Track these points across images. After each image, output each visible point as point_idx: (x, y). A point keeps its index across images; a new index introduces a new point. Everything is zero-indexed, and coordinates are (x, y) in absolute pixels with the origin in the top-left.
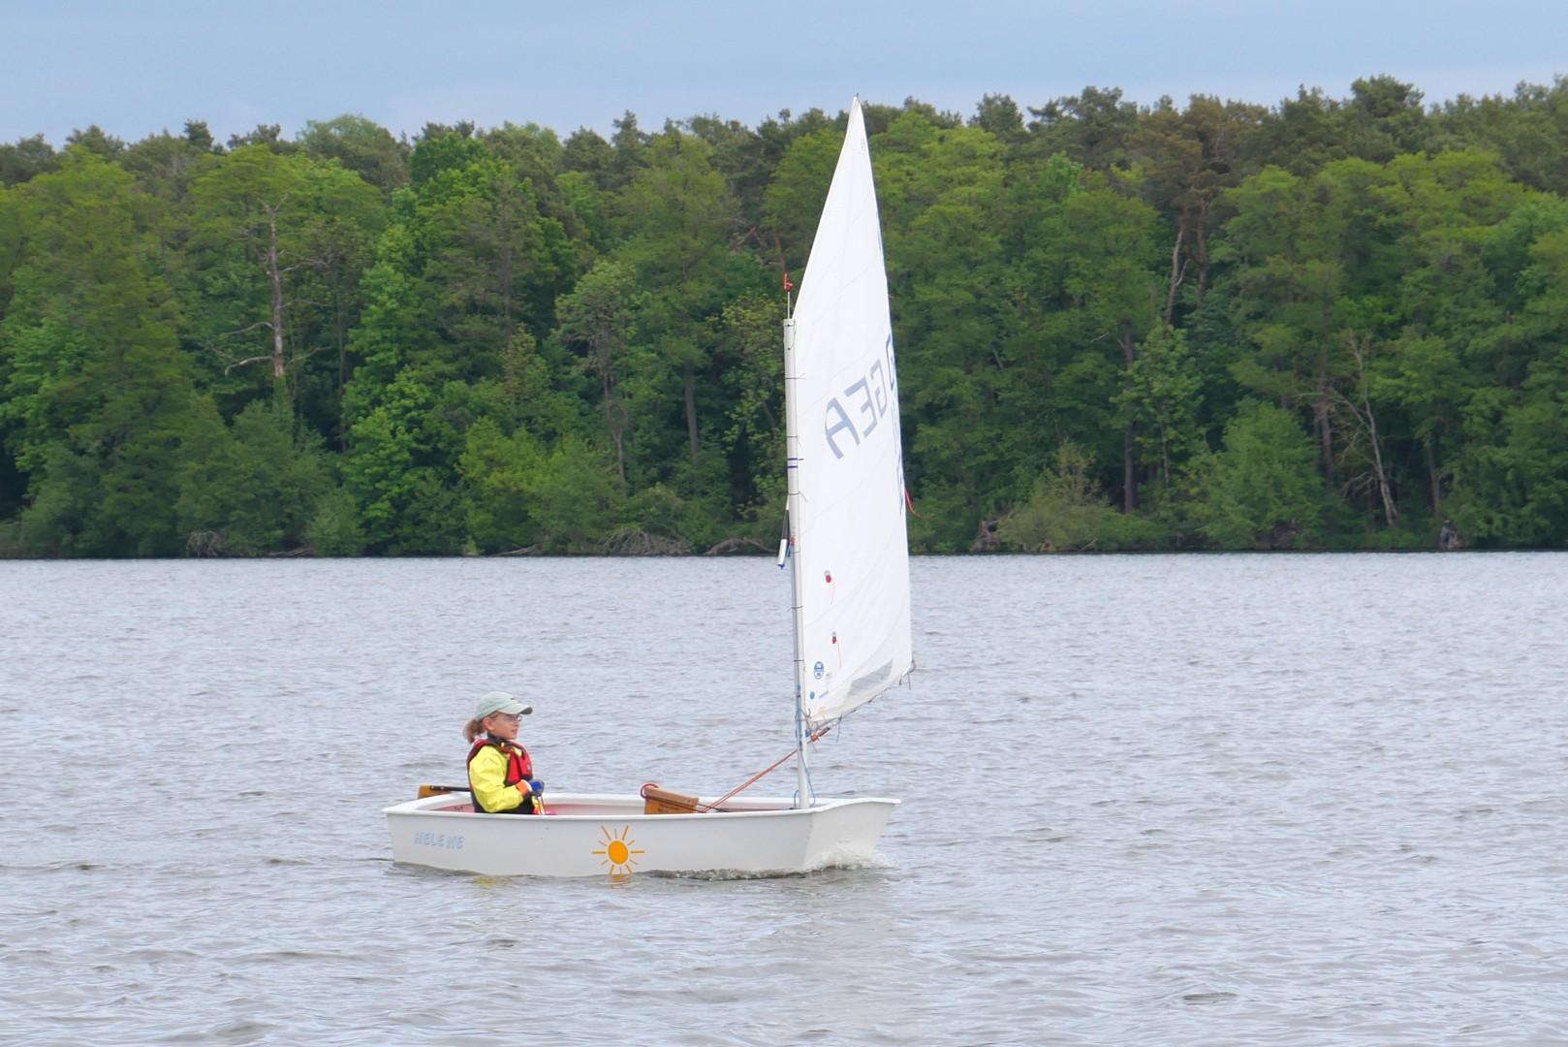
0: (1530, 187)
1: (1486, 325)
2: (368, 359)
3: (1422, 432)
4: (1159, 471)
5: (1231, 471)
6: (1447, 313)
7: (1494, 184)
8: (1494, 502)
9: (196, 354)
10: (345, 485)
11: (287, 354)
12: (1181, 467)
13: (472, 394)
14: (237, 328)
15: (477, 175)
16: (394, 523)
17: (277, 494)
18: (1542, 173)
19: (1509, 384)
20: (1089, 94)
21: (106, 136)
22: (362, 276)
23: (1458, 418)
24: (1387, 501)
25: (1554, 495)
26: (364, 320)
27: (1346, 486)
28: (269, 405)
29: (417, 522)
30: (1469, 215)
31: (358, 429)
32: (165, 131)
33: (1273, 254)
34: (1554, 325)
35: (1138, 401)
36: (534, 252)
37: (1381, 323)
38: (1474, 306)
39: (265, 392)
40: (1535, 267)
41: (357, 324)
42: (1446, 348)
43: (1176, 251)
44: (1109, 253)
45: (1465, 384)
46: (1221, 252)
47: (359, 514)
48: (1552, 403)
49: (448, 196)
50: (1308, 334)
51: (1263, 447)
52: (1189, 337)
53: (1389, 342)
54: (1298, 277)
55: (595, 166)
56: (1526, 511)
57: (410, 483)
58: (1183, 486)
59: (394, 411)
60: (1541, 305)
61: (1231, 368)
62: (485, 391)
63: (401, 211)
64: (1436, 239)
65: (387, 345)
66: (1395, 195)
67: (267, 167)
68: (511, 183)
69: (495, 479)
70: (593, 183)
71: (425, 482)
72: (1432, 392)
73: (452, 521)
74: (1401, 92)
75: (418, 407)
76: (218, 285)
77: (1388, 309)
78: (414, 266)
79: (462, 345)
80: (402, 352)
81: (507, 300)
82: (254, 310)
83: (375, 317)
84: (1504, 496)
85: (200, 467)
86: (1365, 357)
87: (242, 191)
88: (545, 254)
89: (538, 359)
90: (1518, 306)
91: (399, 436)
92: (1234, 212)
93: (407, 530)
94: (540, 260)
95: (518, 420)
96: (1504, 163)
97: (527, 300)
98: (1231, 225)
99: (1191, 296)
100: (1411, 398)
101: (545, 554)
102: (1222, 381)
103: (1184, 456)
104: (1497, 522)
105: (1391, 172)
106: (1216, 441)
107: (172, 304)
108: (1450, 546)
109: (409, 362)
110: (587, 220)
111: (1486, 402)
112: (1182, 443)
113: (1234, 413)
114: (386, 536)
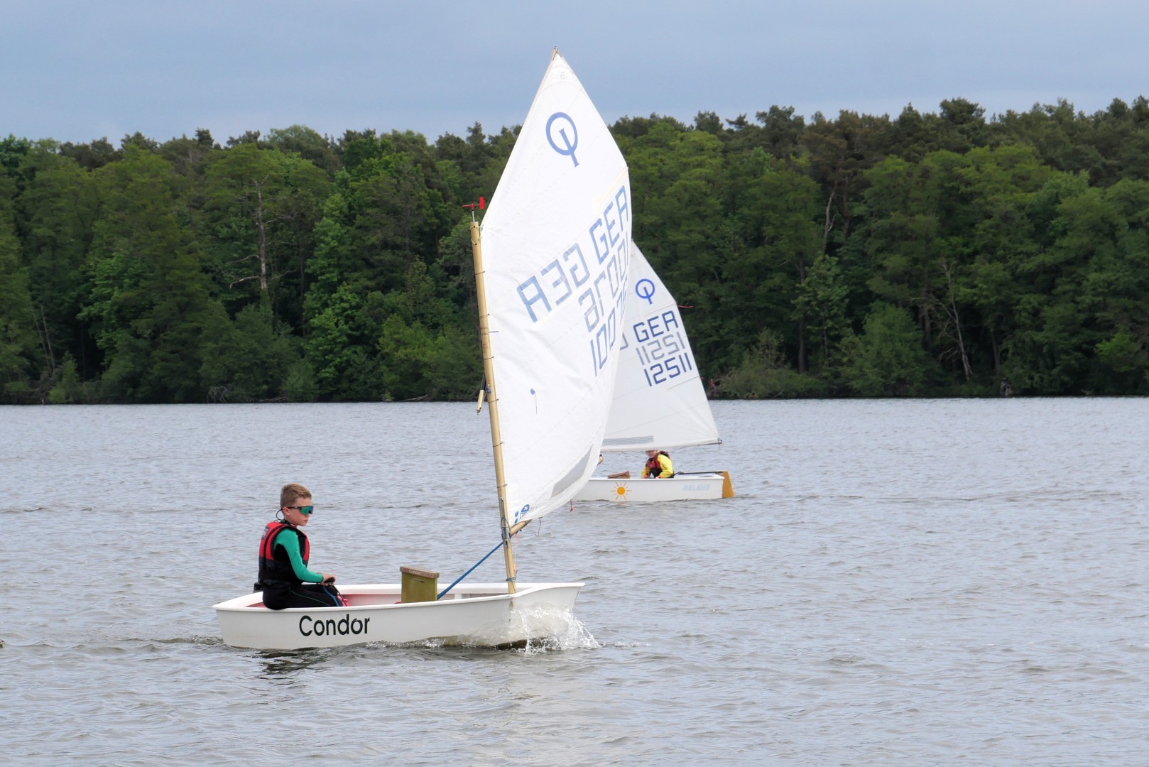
0: (1055, 168)
1: (1029, 255)
2: (320, 278)
3: (989, 322)
4: (822, 347)
5: (869, 347)
6: (1004, 248)
7: (1032, 167)
8: (1035, 366)
9: (210, 275)
10: (306, 357)
11: (268, 275)
12: (837, 345)
13: (386, 300)
14: (235, 259)
15: (388, 163)
16: (337, 381)
17: (264, 363)
18: (1061, 159)
19: (1043, 292)
20: (774, 110)
21: (146, 138)
22: (314, 226)
23: (1011, 313)
24: (966, 366)
25: (1073, 362)
26: (316, 254)
27: (941, 356)
28: (258, 307)
29: (351, 380)
30: (1017, 186)
31: (315, 322)
32: (184, 136)
33: (895, 210)
34: (1072, 255)
35: (808, 303)
36: (424, 210)
37: (962, 254)
38: (1021, 243)
39: (255, 298)
40: (1060, 219)
41: (311, 256)
42: (1004, 270)
43: (828, 209)
44: (789, 210)
45: (1015, 292)
46: (859, 210)
47: (315, 375)
48: (1072, 304)
49: (369, 176)
50: (916, 261)
51: (888, 332)
52: (839, 263)
53: (968, 266)
54: (910, 225)
55: (459, 156)
56: (1055, 371)
57: (347, 356)
58: (838, 356)
59: (337, 311)
60: (1065, 242)
61: (868, 282)
62: (393, 298)
63: (340, 185)
64: (997, 200)
65: (331, 269)
66: (970, 173)
67: (255, 157)
68: (410, 167)
69: (401, 353)
70: (458, 167)
71: (357, 355)
72: (995, 297)
73: (374, 380)
74: (971, 108)
75: (351, 308)
76: (224, 232)
77: (966, 245)
78: (348, 219)
79: (379, 269)
80: (341, 273)
81: (407, 241)
82: (247, 247)
83: (324, 251)
84: (1041, 363)
85: (215, 346)
86: (952, 276)
87: (239, 173)
88: (430, 212)
89: (428, 278)
90: (1050, 243)
91: (340, 326)
92: (867, 185)
93: (345, 385)
94: (427, 215)
95: (415, 316)
96: (1038, 153)
97: (420, 240)
98: (867, 193)
99: (840, 237)
100: (983, 301)
101: (433, 400)
102: (861, 291)
103: (838, 338)
104: (1037, 378)
105: (968, 158)
106: (858, 328)
107: (195, 243)
108: (1006, 394)
109: (346, 280)
110: (456, 191)
111: (1030, 303)
112: (837, 330)
113: (869, 310)
114: (332, 389)
